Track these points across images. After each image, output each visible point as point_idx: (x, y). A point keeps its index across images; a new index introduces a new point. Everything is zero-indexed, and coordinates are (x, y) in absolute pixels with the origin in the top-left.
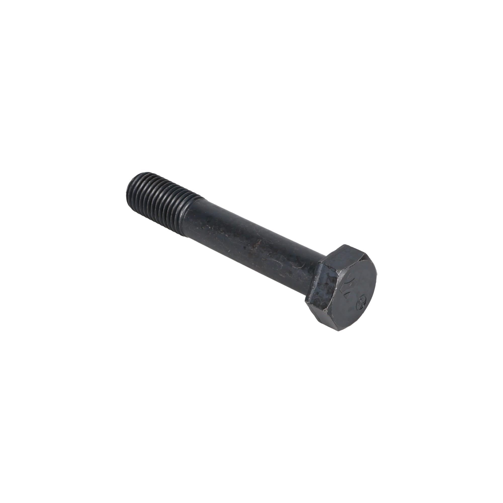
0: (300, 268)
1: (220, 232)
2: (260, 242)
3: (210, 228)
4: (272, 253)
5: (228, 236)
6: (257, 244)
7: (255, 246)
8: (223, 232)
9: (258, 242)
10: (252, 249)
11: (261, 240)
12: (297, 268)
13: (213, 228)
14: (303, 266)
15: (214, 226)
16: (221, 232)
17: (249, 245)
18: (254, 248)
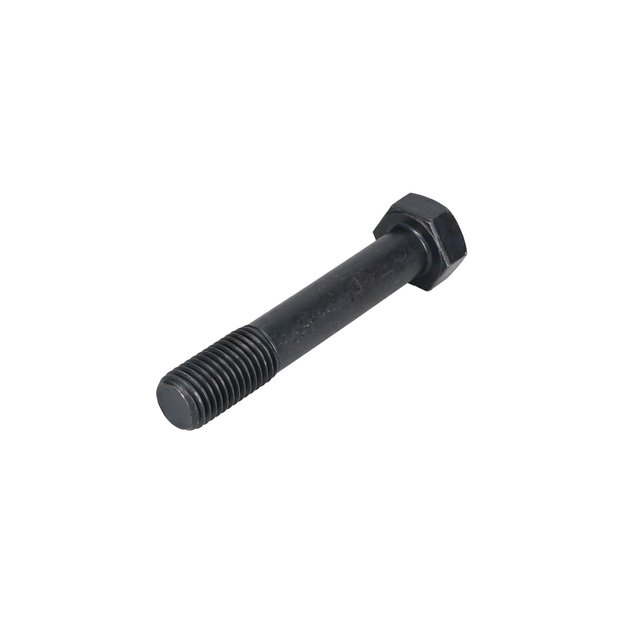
0: (406, 256)
1: (321, 317)
2: (355, 279)
3: (310, 325)
4: (375, 274)
5: (330, 310)
6: (357, 283)
7: (359, 287)
8: (323, 313)
9: (355, 281)
10: (360, 292)
11: (354, 278)
12: (404, 258)
13: (311, 322)
14: (405, 252)
15: (310, 320)
16: (321, 314)
17: (353, 292)
18: (359, 289)
